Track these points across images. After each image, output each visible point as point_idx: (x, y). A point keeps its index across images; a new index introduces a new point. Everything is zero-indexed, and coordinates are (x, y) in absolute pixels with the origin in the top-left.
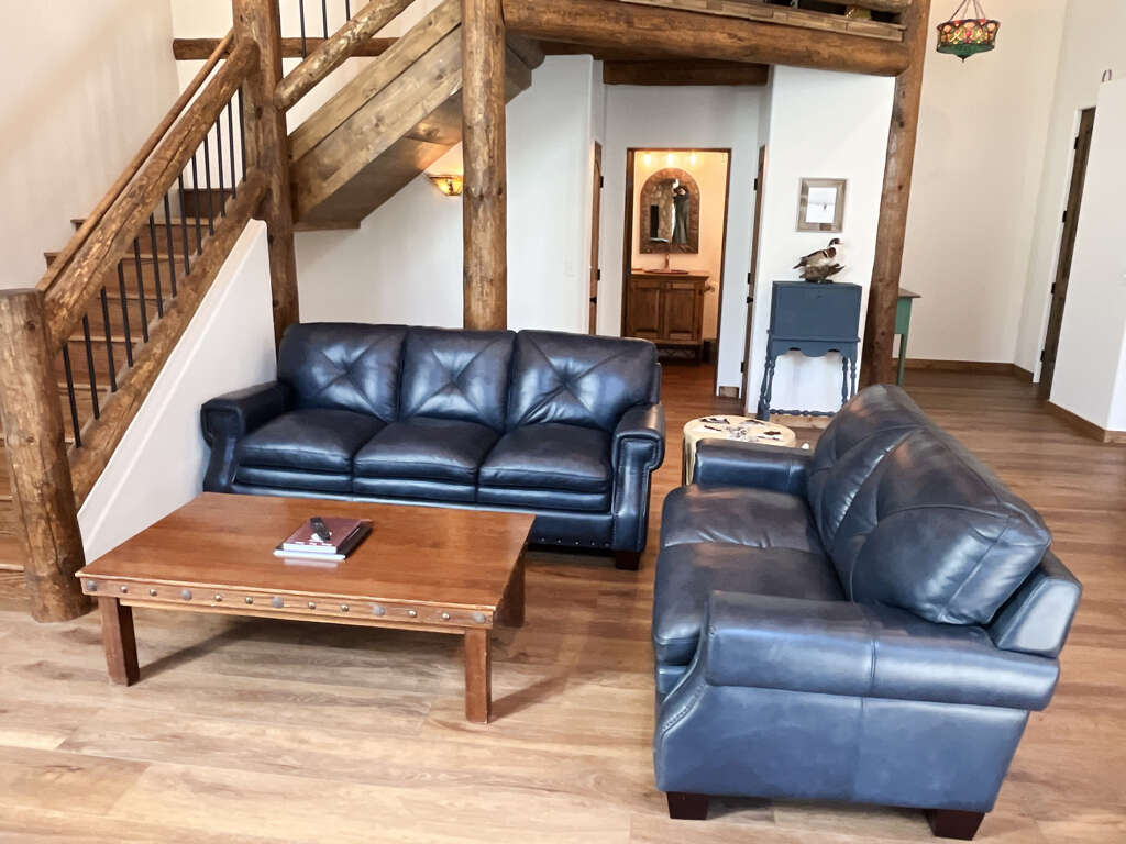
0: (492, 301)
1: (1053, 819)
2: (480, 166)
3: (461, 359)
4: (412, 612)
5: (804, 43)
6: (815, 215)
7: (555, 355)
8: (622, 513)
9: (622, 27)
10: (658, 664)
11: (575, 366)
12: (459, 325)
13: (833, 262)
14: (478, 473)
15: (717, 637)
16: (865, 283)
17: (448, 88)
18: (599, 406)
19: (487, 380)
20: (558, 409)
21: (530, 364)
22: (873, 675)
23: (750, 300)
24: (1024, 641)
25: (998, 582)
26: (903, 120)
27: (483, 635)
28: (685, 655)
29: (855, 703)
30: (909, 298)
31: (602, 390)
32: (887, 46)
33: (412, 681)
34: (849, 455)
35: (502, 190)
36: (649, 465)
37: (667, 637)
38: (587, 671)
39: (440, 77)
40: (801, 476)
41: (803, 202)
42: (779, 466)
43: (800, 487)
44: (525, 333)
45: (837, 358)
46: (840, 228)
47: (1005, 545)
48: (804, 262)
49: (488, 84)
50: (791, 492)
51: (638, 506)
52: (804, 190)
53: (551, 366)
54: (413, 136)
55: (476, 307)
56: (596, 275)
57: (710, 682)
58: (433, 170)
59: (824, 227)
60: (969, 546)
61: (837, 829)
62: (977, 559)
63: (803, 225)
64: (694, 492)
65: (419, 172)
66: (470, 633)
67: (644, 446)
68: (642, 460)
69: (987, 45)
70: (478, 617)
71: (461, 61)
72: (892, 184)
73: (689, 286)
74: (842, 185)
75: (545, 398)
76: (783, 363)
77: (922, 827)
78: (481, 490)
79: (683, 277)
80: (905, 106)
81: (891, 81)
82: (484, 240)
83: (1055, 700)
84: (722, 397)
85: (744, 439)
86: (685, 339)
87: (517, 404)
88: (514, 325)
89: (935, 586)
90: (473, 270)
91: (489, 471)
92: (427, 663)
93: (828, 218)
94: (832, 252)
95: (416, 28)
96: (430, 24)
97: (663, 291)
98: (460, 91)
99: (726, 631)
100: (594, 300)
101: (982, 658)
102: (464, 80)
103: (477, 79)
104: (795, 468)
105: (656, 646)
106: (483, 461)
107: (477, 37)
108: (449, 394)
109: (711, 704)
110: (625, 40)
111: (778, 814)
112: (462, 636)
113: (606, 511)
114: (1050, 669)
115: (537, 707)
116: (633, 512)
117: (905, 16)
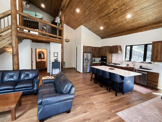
0: (17, 66)
1: (76, 108)
2: (15, 51)
3: (12, 74)
4: (2, 109)
5: (53, 40)
6: (55, 56)
7: (26, 72)
8: (35, 89)
9: (33, 37)
10: (38, 106)
11: (28, 73)
12: (12, 70)
13: (57, 60)
14: (15, 88)
15: (43, 101)
16: (61, 62)
17: (10, 42)
18: (32, 77)
19: (16, 76)
20: (26, 78)
21: (23, 73)
22: (59, 100)
23: (50, 64)
24: (71, 93)
25: (69, 89)
26: (62, 47)
27: (14, 109)
28: (41, 104)
29: (58, 103)
30: (65, 63)
31: (32, 75)
32: (60, 41)
33: (3, 119)
34: (58, 79)
35: (18, 54)
36: (38, 83)
37: (38, 102)
38: (30, 109)
39: (8, 41)
40: (54, 81)
41: (54, 54)
42: (52, 81)
43: (54, 83)
44: (22, 70)
45: (59, 69)
46: (58, 57)
47: (69, 85)
48: (55, 60)
49: (15, 42)
50: (53, 83)
51: (37, 88)
52: (54, 53)
53: (25, 73)
54: (5, 47)
55: (15, 67)
56: (32, 62)
57: (43, 106)
58: (8, 51)
59: (56, 57)
60: (66, 86)
61: (58, 117)
62: (67, 87)
63: (54, 56)
64: (43, 85)
65: (6, 51)
66: (12, 109)
67: (37, 81)
68: (37, 82)
69: (69, 41)
70: (13, 107)
71: (12, 39)
72: (62, 53)
73: (44, 62)
74: (58, 53)
75: (24, 77)
76: (53, 70)
77: (66, 113)
78: (15, 90)
79: (43, 61)
80: (62, 46)
81: (61, 44)
82: (16, 59)
83: (74, 98)
84: (48, 74)
85: (48, 78)
86: (44, 68)
87: (21, 78)
88: (20, 69)
89: (64, 90)
90: (14, 63)
91: (16, 87)
92: (6, 115)
93: (57, 56)
94: (57, 59)
95: (5, 35)
96: (7, 35)
97: (41, 63)
98: (12, 43)
99: (44, 100)
100: (32, 65)
101: (68, 96)
102: (12, 41)
103: (14, 41)
104: (53, 81)
105: (37, 104)
106: (15, 86)
107: (14, 37)
108: (10, 78)
109: (43, 108)
110: (33, 39)
111: (52, 117)
112: (11, 110)
113: (33, 89)
114: (74, 95)
115: (23, 116)
116: (36, 88)
117: (62, 39)
